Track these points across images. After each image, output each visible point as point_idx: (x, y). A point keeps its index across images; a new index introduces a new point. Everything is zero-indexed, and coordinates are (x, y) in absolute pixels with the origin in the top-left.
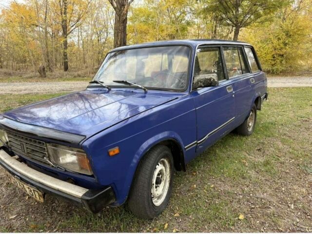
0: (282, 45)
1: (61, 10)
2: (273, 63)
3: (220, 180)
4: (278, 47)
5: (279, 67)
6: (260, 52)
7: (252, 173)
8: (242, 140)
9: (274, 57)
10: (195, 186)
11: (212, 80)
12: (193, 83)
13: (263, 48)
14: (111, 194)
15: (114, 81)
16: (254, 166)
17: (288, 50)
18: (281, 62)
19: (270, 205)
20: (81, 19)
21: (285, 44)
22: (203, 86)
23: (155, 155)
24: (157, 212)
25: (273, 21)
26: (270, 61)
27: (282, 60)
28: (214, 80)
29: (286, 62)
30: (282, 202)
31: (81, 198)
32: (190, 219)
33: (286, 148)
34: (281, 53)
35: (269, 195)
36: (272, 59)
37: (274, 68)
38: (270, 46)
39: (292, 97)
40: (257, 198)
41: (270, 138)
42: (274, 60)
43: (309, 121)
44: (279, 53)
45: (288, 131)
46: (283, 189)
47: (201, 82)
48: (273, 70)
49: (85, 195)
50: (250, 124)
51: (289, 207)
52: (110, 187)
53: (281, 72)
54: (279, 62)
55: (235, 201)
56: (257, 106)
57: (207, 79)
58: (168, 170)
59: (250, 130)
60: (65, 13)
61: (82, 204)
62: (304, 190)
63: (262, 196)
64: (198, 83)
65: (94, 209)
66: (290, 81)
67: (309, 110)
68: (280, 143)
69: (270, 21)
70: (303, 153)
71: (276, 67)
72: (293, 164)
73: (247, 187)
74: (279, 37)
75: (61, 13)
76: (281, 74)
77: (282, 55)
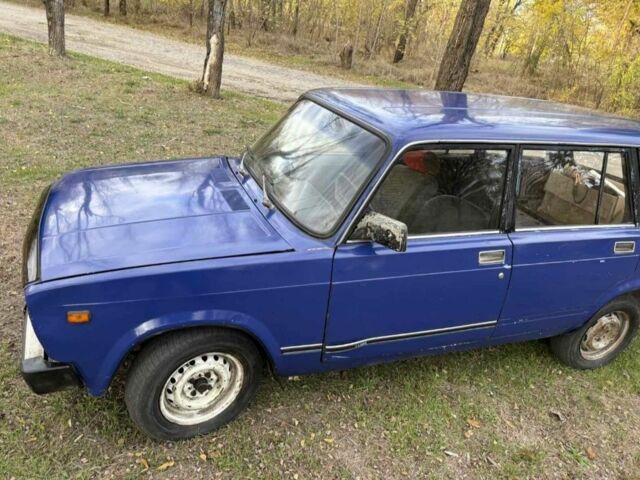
11: (390, 235)
12: (355, 228)
14: (68, 377)
22: (373, 240)
28: (394, 237)
47: (372, 231)
50: (601, 345)
64: (367, 231)
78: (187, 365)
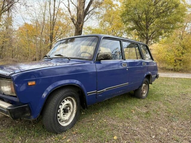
0: (180, 54)
1: (51, 28)
2: (175, 64)
3: (112, 118)
4: (178, 55)
5: (178, 67)
6: (167, 58)
7: (135, 117)
8: (137, 101)
9: (176, 61)
10: (94, 119)
11: (108, 55)
12: (97, 57)
13: (169, 55)
14: (27, 109)
15: (55, 55)
16: (138, 114)
17: (184, 57)
18: (180, 64)
19: (138, 134)
20: (63, 34)
21: (183, 53)
22: (103, 59)
23: (63, 92)
24: (61, 129)
25: (169, 37)
26: (173, 63)
27: (181, 63)
28: (109, 55)
29: (183, 65)
30: (147, 134)
31: (7, 109)
32: (82, 136)
33: (165, 107)
34: (180, 59)
35: (141, 129)
36: (175, 62)
37: (175, 68)
38: (173, 54)
39: (182, 83)
40: (132, 130)
41: (157, 102)
42: (176, 63)
43: (186, 95)
44: (178, 58)
45: (170, 99)
46: (152, 127)
48: (175, 69)
49: (9, 107)
50: (144, 92)
51: (151, 137)
52: (27, 105)
53: (180, 70)
54: (179, 64)
55: (116, 129)
56: (149, 81)
57: (106, 55)
58: (75, 106)
59: (144, 95)
60: (53, 29)
61: (6, 112)
62: (166, 130)
63: (135, 129)
64: (101, 57)
65: (13, 116)
66: (185, 75)
67: (189, 90)
68: (162, 104)
69: (168, 37)
70: (175, 111)
71: (177, 67)
72: (165, 116)
73: (128, 123)
74: (178, 49)
75: (51, 29)
76: (180, 71)
77: (181, 60)
78: (62, 102)
